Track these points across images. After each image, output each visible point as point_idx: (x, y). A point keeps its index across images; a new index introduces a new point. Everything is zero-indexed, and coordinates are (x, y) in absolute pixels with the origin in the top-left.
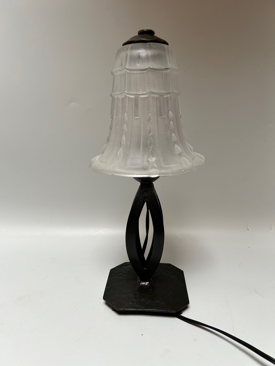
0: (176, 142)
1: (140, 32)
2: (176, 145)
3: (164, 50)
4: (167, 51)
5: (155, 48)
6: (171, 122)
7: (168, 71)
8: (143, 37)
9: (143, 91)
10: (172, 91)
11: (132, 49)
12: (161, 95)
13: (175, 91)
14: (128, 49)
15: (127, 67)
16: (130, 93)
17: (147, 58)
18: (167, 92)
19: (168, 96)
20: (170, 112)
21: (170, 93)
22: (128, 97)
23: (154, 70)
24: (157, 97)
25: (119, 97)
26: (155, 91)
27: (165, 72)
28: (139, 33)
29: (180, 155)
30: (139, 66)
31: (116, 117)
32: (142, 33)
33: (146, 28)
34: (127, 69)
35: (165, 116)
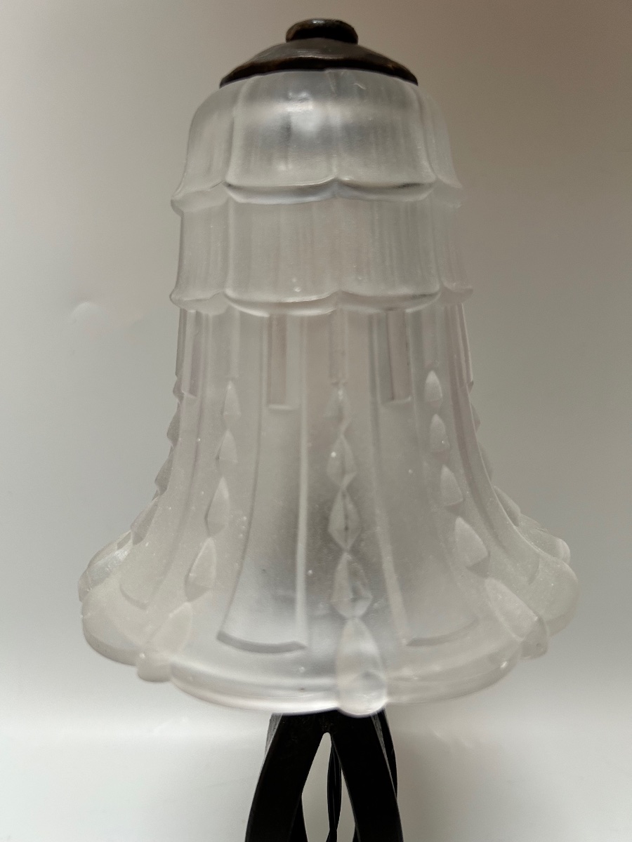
0: (457, 510)
1: (293, 32)
2: (460, 521)
3: (404, 103)
4: (416, 105)
5: (360, 90)
6: (436, 419)
7: (423, 196)
8: (309, 48)
9: (305, 291)
10: (437, 288)
11: (253, 97)
12: (390, 306)
13: (452, 286)
14: (234, 99)
15: (232, 178)
16: (246, 297)
17: (325, 141)
18: (419, 291)
19: (422, 307)
20: (432, 378)
21: (431, 296)
22: (242, 314)
23: (356, 193)
24: (370, 317)
25: (204, 312)
26: (364, 289)
27: (408, 198)
28: (290, 36)
29: (481, 569)
30: (288, 172)
31: (192, 397)
32: (302, 32)
33: (319, 14)
34: (230, 186)
35: (409, 399)
